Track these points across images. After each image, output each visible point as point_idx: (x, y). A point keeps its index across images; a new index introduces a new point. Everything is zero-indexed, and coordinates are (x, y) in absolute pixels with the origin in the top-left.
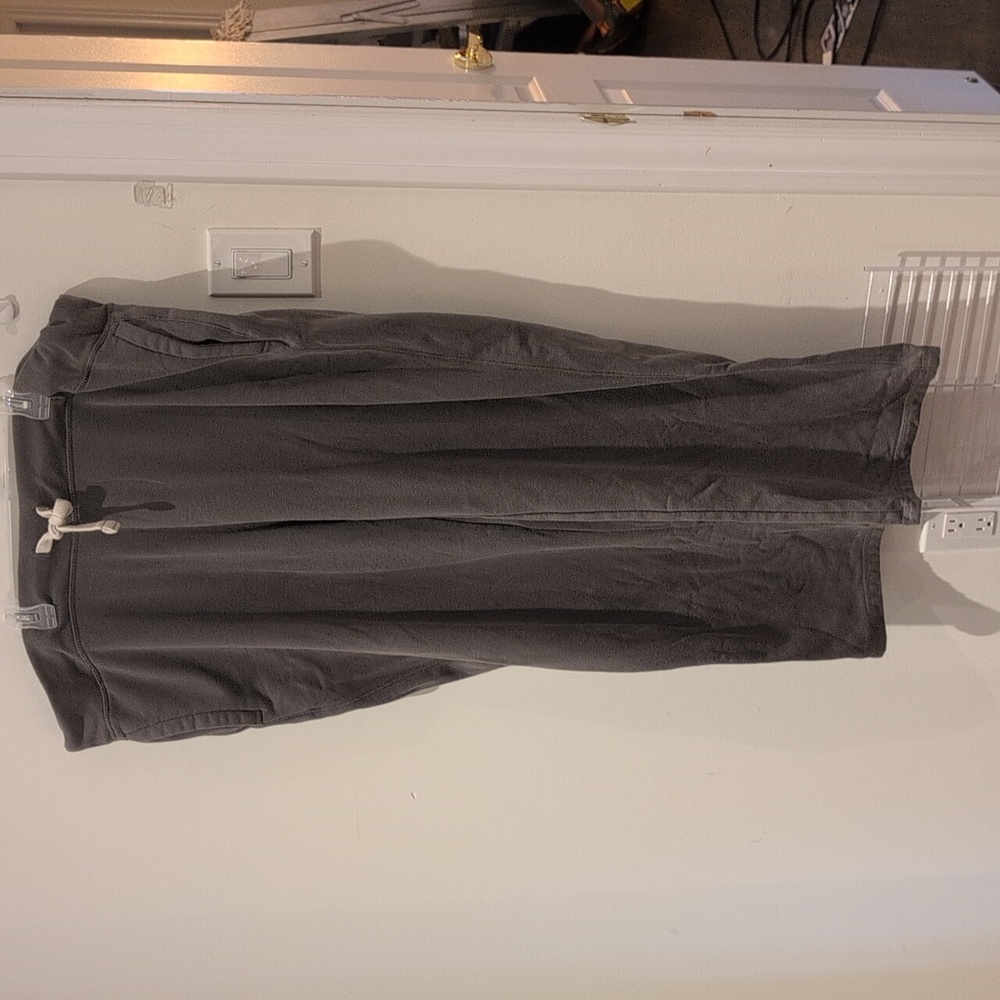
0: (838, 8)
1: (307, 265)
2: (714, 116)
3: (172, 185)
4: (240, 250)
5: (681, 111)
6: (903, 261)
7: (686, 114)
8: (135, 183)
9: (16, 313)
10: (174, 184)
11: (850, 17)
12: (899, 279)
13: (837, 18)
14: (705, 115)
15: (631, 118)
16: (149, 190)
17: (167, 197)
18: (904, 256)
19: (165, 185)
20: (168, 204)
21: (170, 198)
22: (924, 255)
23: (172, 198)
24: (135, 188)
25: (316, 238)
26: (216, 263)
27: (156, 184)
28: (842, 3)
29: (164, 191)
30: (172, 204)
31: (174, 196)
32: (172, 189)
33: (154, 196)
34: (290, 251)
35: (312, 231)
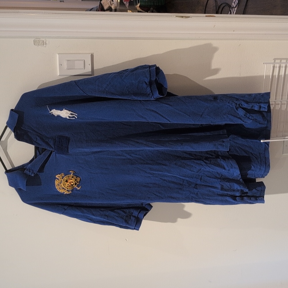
1: (89, 65)
2: (215, 17)
4: (68, 60)
6: (275, 61)
7: (206, 16)
8: (34, 39)
10: (47, 39)
11: (235, 12)
12: (274, 67)
14: (212, 16)
16: (38, 41)
17: (44, 43)
18: (275, 59)
19: (43, 39)
21: (45, 44)
22: (281, 59)
23: (46, 44)
24: (34, 41)
25: (92, 56)
26: (61, 65)
27: (41, 39)
28: (232, 8)
29: (43, 41)
30: (46, 46)
31: (47, 43)
32: (46, 41)
33: (40, 43)
34: (84, 60)
35: (91, 54)
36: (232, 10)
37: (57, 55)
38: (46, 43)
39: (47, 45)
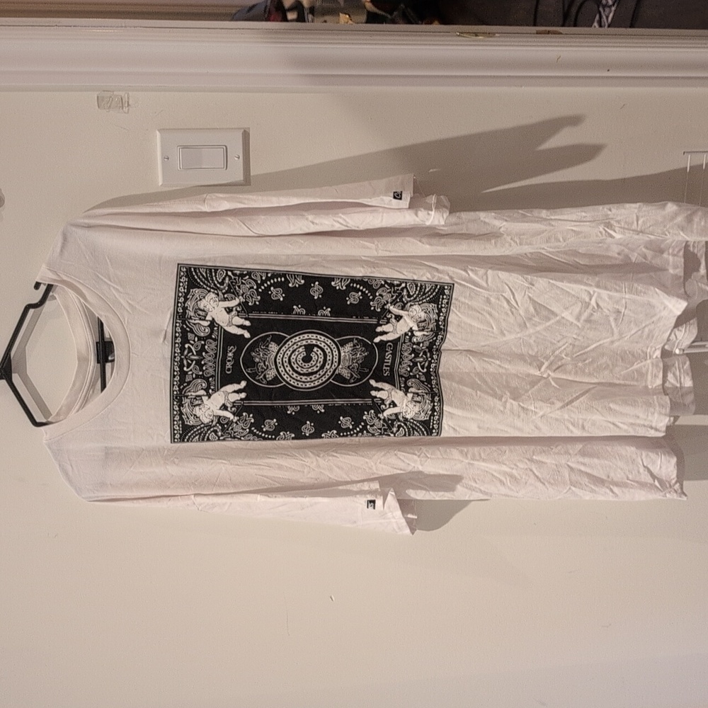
0: (601, 9)
1: (239, 158)
2: (561, 34)
3: (128, 94)
4: (185, 147)
5: (534, 29)
7: (538, 33)
8: (98, 93)
10: (130, 92)
11: (611, 15)
13: (601, 17)
14: (553, 33)
16: (109, 99)
17: (123, 104)
19: (122, 94)
20: (126, 110)
21: (126, 105)
23: (128, 105)
24: (98, 97)
25: (246, 136)
26: (166, 158)
27: (115, 93)
28: (604, 6)
29: (122, 99)
30: (128, 110)
31: (130, 103)
32: (128, 98)
33: (114, 103)
34: (226, 146)
35: (243, 130)
36: (604, 11)
37: (157, 132)
38: (128, 102)
39: (130, 109)
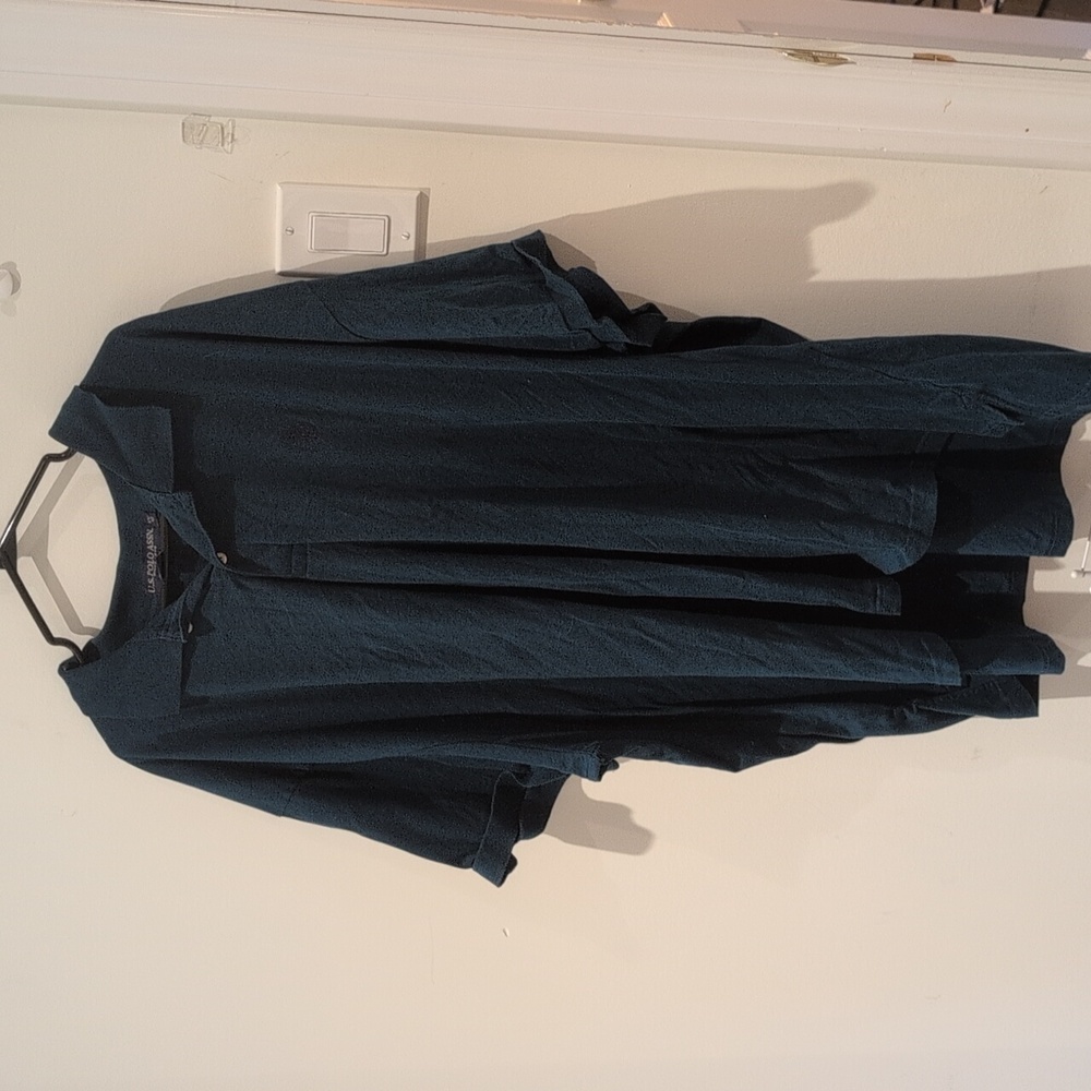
1: (408, 237)
2: (953, 61)
3: (234, 122)
4: (321, 215)
5: (910, 52)
8: (184, 117)
9: (16, 285)
10: (238, 120)
14: (940, 59)
15: (849, 58)
16: (202, 128)
17: (224, 137)
19: (224, 121)
20: (228, 147)
21: (230, 139)
23: (233, 139)
24: (183, 124)
25: (423, 202)
26: (289, 231)
27: (212, 119)
29: (223, 129)
30: (232, 147)
31: (236, 137)
32: (234, 127)
33: (208, 135)
34: (389, 217)
35: (418, 192)
37: (278, 187)
38: (233, 135)
39: (236, 146)
